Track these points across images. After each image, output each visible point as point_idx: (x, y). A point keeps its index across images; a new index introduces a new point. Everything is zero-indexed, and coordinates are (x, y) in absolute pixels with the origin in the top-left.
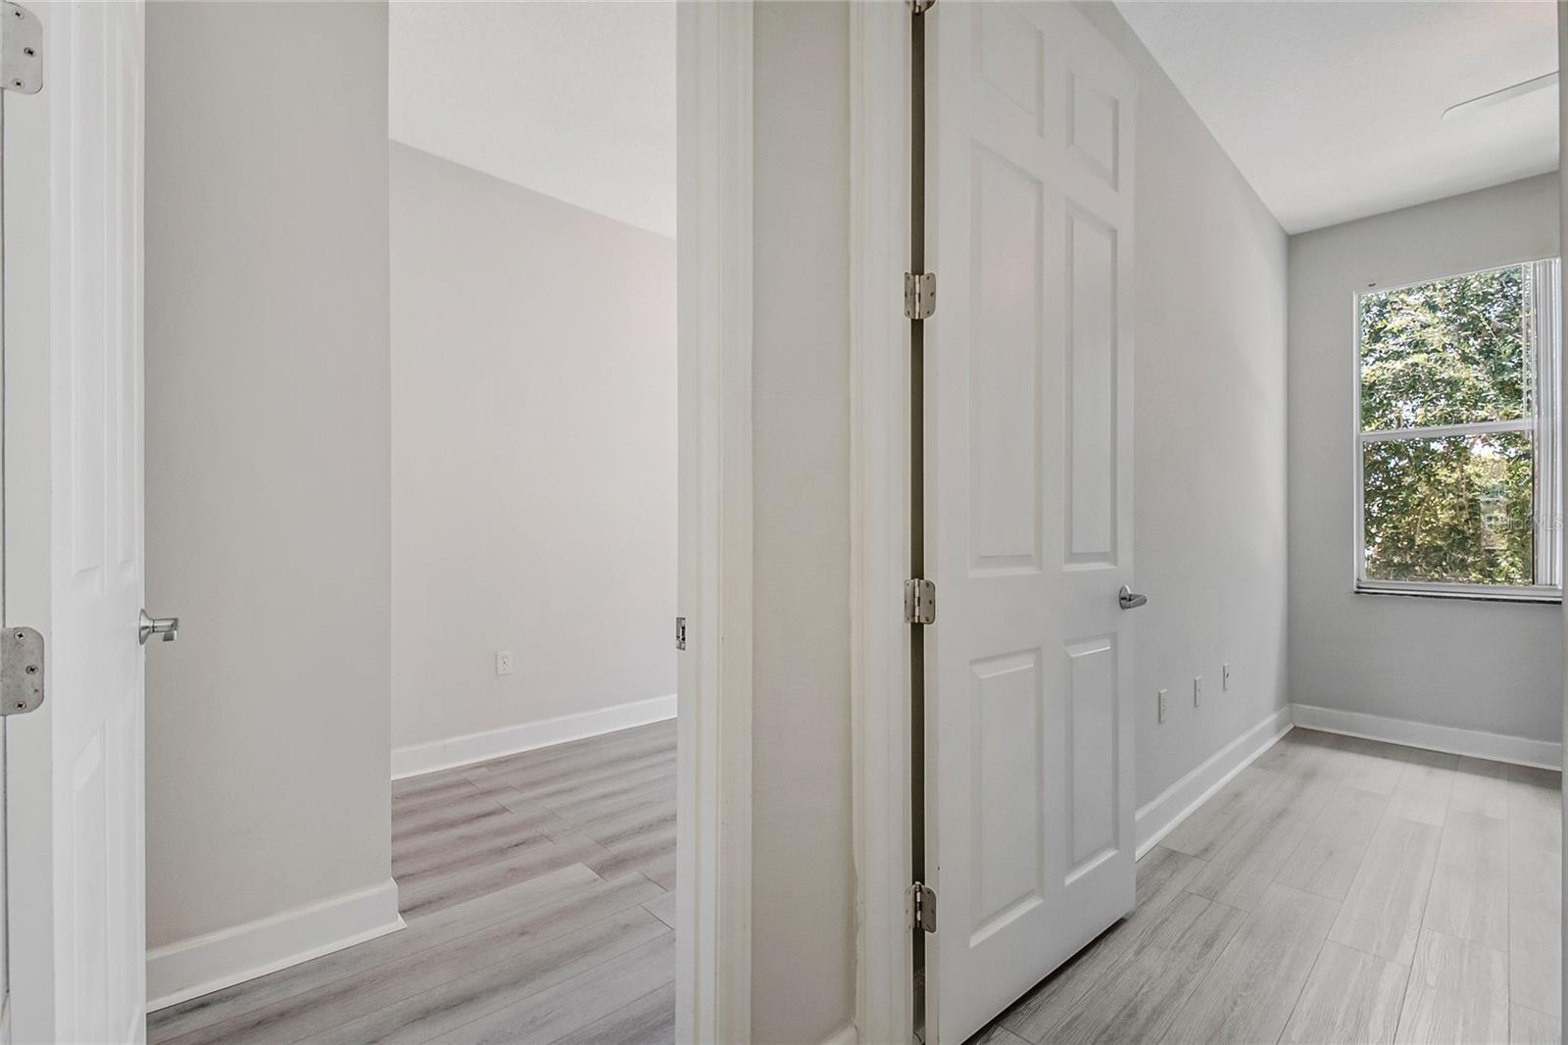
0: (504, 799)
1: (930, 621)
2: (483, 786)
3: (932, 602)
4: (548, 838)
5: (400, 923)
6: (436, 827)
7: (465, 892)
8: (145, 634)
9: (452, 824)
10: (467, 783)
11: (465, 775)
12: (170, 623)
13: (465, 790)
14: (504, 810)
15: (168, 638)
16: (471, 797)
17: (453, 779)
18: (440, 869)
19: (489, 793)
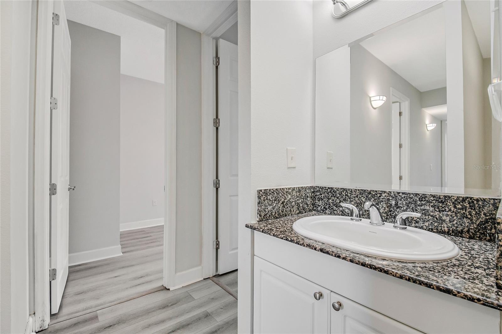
0: (151, 234)
1: (219, 187)
2: (147, 232)
3: (219, 184)
4: (159, 241)
5: (122, 254)
6: (134, 239)
7: (137, 250)
8: (69, 189)
9: (137, 239)
10: (144, 231)
11: (144, 230)
12: (74, 187)
13: (143, 232)
14: (151, 236)
15: (74, 190)
16: (144, 234)
17: (141, 230)
18: (133, 246)
19: (148, 233)
